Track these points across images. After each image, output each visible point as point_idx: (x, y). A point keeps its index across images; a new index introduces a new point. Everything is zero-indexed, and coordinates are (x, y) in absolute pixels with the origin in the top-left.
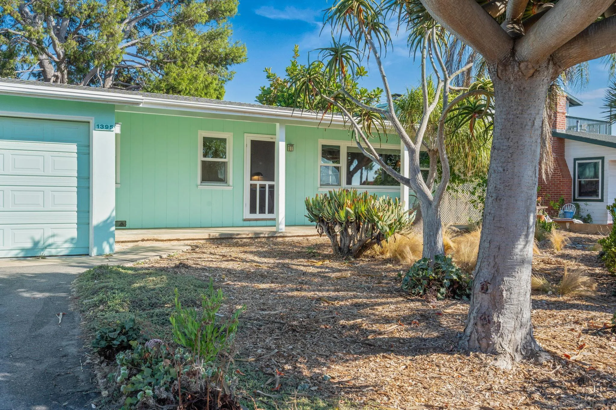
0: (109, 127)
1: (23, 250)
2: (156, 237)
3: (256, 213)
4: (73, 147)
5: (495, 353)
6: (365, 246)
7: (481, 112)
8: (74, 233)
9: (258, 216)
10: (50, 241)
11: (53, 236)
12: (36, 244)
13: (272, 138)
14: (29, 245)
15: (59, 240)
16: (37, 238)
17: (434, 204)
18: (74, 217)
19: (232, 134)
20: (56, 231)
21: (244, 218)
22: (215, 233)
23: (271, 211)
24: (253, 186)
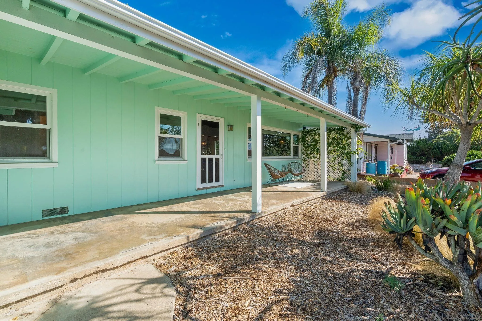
3: (206, 183)
9: (207, 185)
13: (217, 120)
19: (186, 113)
21: (197, 188)
23: (217, 180)
24: (204, 160)
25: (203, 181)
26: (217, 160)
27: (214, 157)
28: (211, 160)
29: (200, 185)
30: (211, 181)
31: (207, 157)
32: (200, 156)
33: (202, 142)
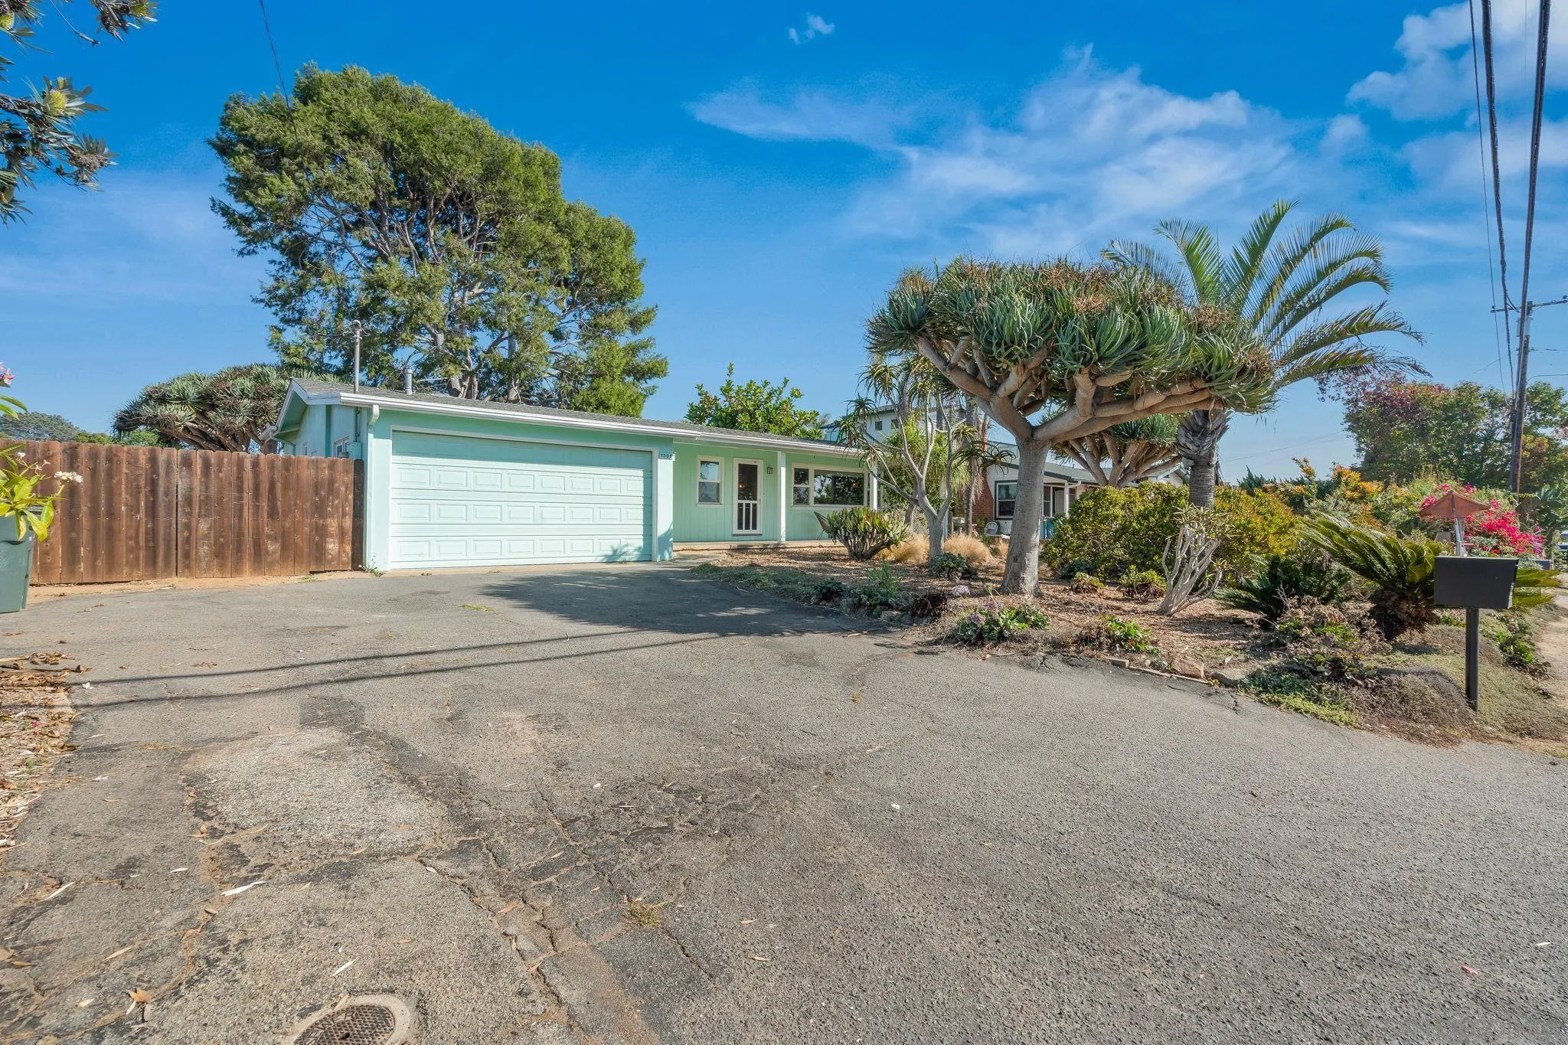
0: (669, 457)
1: (606, 556)
2: (692, 547)
4: (640, 473)
5: (1022, 593)
6: (875, 550)
7: (976, 454)
8: (640, 543)
9: (744, 531)
10: (625, 549)
11: (627, 545)
12: (615, 551)
13: (754, 462)
14: (610, 553)
15: (630, 549)
16: (616, 547)
17: (939, 518)
18: (640, 530)
19: (724, 458)
20: (629, 542)
21: (733, 534)
22: (735, 544)
23: (754, 527)
24: (740, 505)
25: (740, 527)
26: (755, 506)
27: (751, 502)
28: (748, 505)
29: (736, 531)
30: (747, 528)
31: (744, 502)
32: (736, 501)
33: (740, 483)
